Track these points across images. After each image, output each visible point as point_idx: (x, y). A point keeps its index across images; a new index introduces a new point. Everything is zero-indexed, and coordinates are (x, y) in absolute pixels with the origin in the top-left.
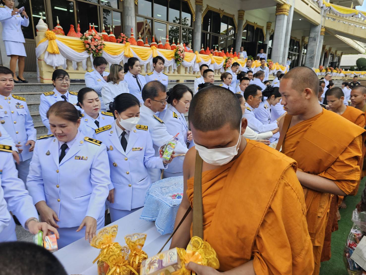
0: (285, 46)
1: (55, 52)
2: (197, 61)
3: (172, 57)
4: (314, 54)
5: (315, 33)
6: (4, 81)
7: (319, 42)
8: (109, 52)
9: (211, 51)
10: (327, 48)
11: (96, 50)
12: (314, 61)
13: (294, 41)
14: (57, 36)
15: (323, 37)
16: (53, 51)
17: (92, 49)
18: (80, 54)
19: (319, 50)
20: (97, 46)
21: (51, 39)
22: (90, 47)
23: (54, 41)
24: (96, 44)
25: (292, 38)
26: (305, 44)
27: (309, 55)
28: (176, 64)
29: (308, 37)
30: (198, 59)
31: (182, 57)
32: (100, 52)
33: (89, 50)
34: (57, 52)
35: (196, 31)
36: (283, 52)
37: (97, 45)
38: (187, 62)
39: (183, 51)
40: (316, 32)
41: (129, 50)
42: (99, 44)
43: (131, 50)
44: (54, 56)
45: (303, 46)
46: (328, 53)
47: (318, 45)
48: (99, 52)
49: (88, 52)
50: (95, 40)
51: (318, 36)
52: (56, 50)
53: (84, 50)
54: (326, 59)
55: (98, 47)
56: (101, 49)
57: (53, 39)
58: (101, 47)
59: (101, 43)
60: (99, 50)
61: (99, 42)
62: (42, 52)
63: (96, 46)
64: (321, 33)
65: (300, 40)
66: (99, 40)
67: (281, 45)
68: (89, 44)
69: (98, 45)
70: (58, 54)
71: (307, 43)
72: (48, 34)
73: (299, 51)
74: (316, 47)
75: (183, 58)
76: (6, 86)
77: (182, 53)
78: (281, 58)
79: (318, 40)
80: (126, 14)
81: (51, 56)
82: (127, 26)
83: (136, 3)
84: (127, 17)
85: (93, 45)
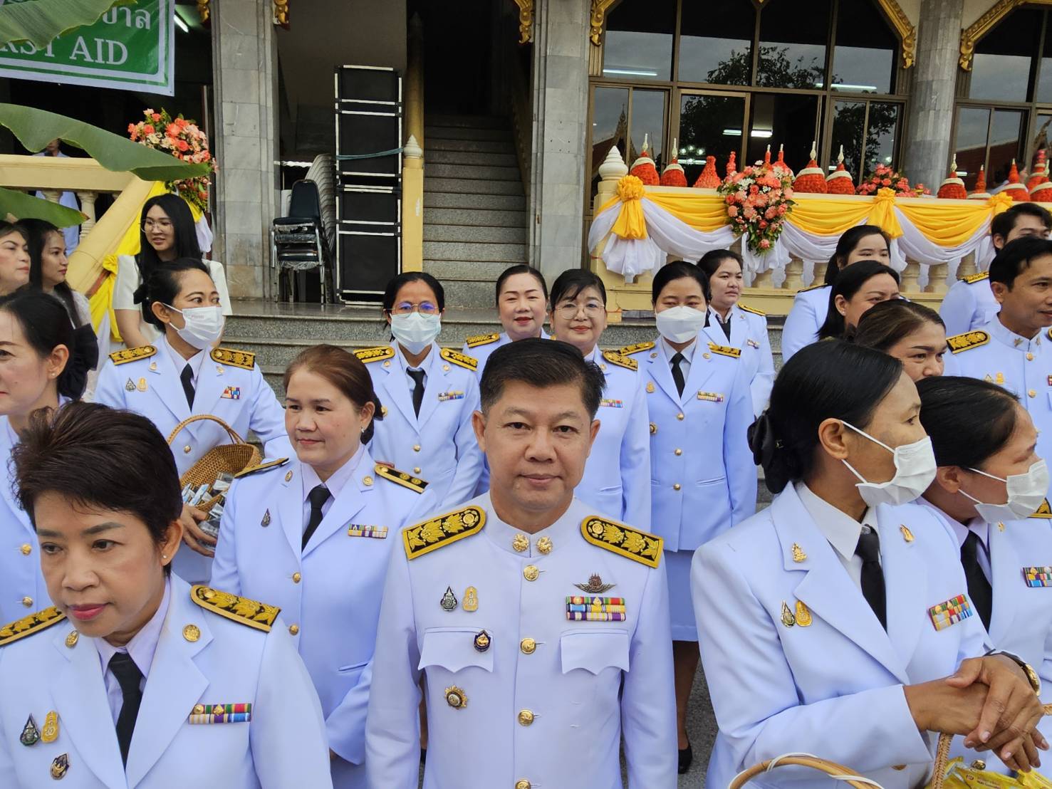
1: (633, 233)
8: (807, 225)
11: (757, 220)
14: (648, 189)
16: (628, 232)
17: (747, 220)
18: (707, 235)
20: (765, 209)
21: (629, 199)
22: (741, 213)
23: (636, 202)
24: (760, 202)
32: (774, 225)
33: (736, 224)
34: (640, 235)
37: (764, 206)
41: (887, 215)
42: (771, 203)
44: (630, 244)
48: (770, 225)
49: (733, 230)
50: (761, 188)
52: (638, 227)
53: (721, 223)
55: (767, 211)
56: (777, 217)
57: (634, 198)
58: (778, 210)
59: (778, 199)
60: (770, 221)
61: (772, 194)
62: (601, 238)
63: (762, 207)
66: (773, 188)
68: (738, 204)
69: (767, 204)
70: (642, 238)
72: (623, 187)
80: (917, 106)
81: (622, 245)
82: (915, 143)
83: (965, 65)
84: (921, 114)
85: (751, 206)
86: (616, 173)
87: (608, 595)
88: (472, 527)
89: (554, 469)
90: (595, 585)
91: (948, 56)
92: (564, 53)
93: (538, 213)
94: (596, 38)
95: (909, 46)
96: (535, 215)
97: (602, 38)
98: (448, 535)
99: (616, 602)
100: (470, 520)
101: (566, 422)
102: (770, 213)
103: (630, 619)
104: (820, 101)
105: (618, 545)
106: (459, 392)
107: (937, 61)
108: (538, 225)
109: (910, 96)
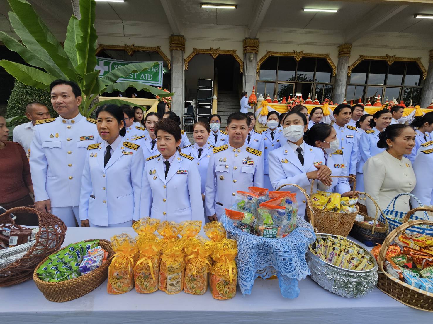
1: (265, 114)
6: (235, 129)
14: (269, 104)
21: (264, 106)
62: (258, 115)
72: (263, 103)
80: (337, 85)
83: (349, 75)
84: (338, 87)
86: (261, 100)
87: (251, 160)
88: (226, 148)
89: (241, 136)
90: (248, 158)
91: (345, 73)
92: (250, 74)
94: (258, 71)
95: (335, 71)
98: (221, 149)
99: (252, 162)
100: (225, 147)
101: (243, 127)
103: (255, 165)
104: (312, 84)
105: (253, 152)
106: (224, 139)
107: (342, 74)
109: (335, 83)
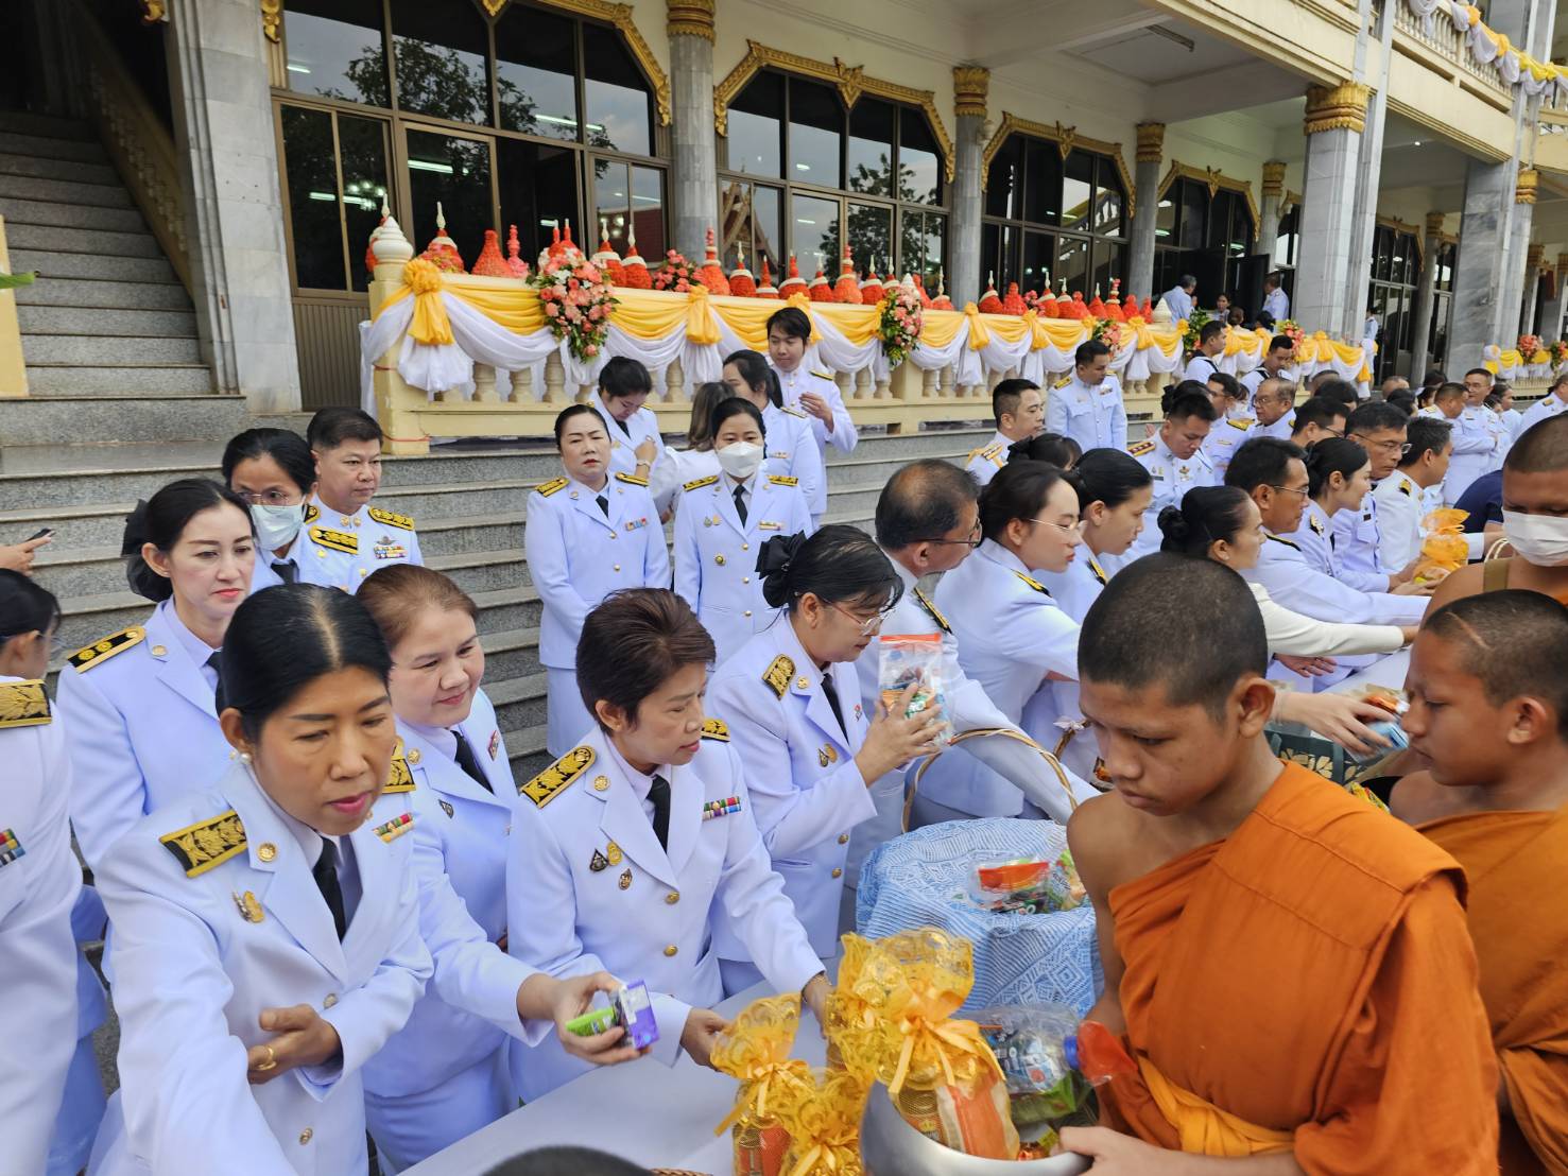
0: (1353, 262)
1: (439, 337)
2: (975, 342)
3: (871, 333)
4: (1493, 285)
5: (1489, 196)
6: (356, 466)
7: (1512, 233)
8: (629, 326)
9: (1028, 299)
10: (1550, 255)
11: (582, 321)
12: (1493, 317)
13: (1391, 233)
14: (444, 277)
15: (1527, 211)
16: (432, 336)
17: (570, 321)
18: (526, 339)
19: (1512, 269)
20: (588, 308)
21: (425, 291)
22: (562, 313)
23: (435, 295)
24: (583, 301)
25: (1384, 223)
26: (1443, 245)
27: (1467, 292)
28: (887, 360)
29: (1458, 215)
30: (977, 337)
31: (911, 329)
32: (600, 328)
33: (557, 325)
34: (445, 337)
35: (959, 221)
36: (1347, 287)
37: (587, 304)
38: (933, 350)
39: (915, 307)
40: (1497, 192)
41: (706, 315)
42: (594, 301)
43: (712, 312)
44: (433, 351)
45: (1437, 251)
46: (1555, 275)
47: (1506, 245)
48: (595, 328)
49: (553, 333)
50: (582, 284)
51: (1503, 207)
52: (441, 329)
53: (539, 323)
54: (1547, 304)
55: (591, 311)
56: (602, 319)
57: (432, 290)
58: (602, 310)
59: (601, 296)
60: (595, 322)
61: (595, 291)
62: (392, 342)
63: (585, 307)
64: (1517, 194)
65: (1418, 227)
66: (596, 284)
67: (1336, 254)
68: (557, 301)
69: (591, 302)
70: (447, 343)
71: (1455, 242)
72: (414, 274)
73: (1418, 277)
74: (1500, 256)
75: (915, 336)
76: (358, 485)
77: (914, 316)
78: (1337, 314)
79: (1504, 224)
80: (681, 174)
81: (423, 352)
82: (685, 219)
83: (721, 130)
84: (687, 184)
85: (573, 304)
86: (400, 254)
91: (706, 117)
92: (229, 48)
93: (221, 292)
94: (271, 31)
95: (664, 98)
96: (216, 295)
97: (280, 30)
102: (594, 313)
104: (578, 157)
107: (695, 122)
108: (223, 312)
109: (672, 161)
